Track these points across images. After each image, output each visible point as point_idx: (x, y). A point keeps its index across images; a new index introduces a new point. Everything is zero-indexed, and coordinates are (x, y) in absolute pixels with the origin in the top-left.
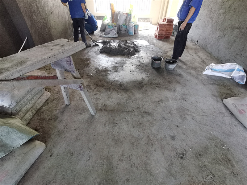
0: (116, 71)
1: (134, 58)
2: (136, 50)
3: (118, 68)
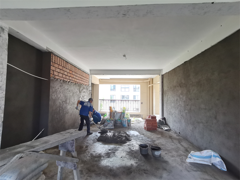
0: (108, 157)
1: (125, 145)
2: (128, 139)
3: (111, 154)
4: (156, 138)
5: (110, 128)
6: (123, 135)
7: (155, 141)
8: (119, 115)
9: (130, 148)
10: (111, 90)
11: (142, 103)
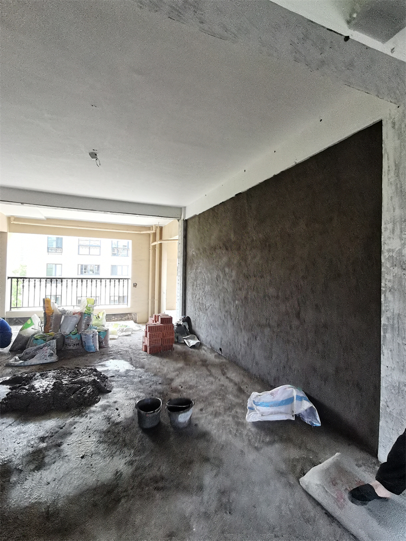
1: (94, 412)
2: (101, 387)
4: (174, 371)
5: (45, 361)
6: (85, 379)
7: (172, 380)
8: (75, 320)
9: (108, 419)
10: (49, 249)
11: (135, 285)
